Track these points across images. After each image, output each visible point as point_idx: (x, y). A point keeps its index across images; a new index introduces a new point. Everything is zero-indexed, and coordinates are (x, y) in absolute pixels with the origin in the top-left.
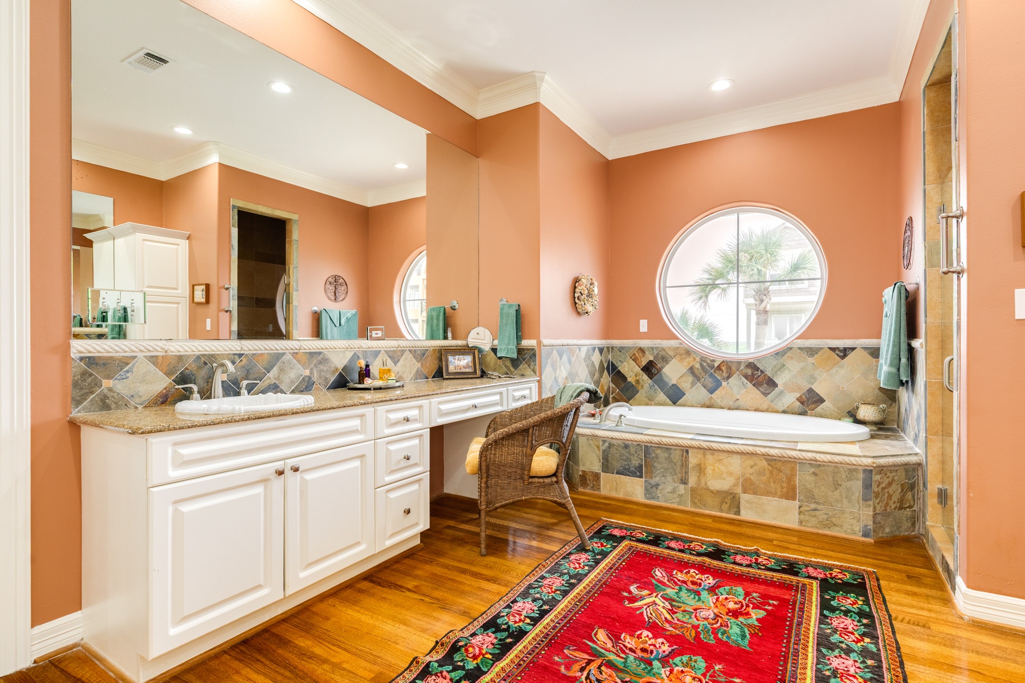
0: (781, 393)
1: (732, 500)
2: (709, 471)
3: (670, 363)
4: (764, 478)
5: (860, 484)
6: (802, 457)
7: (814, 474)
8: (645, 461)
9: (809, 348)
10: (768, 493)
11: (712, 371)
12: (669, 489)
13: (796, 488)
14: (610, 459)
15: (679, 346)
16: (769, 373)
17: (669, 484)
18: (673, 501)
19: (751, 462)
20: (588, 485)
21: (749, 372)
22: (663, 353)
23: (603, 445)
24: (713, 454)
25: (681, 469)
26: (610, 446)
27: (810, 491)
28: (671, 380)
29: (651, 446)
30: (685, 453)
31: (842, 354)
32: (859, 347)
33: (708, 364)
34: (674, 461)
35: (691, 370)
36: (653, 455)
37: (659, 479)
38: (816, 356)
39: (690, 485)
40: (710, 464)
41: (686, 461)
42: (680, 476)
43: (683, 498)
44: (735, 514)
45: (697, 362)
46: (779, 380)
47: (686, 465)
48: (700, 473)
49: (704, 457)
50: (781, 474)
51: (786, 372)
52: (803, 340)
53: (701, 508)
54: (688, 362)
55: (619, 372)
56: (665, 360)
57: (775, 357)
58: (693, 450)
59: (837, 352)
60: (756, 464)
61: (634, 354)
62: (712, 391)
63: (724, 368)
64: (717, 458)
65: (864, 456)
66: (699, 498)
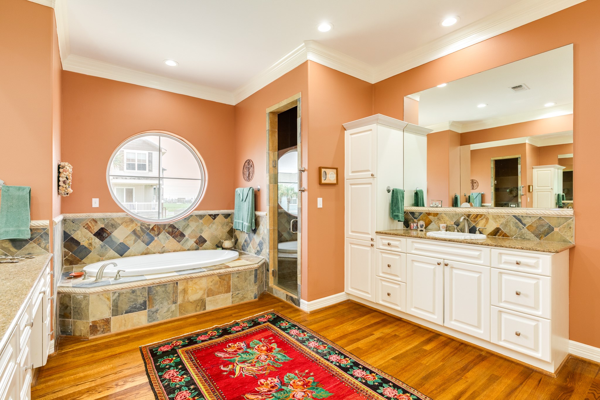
0: (187, 240)
1: (202, 303)
2: (190, 291)
3: (118, 229)
4: (217, 286)
5: (253, 276)
6: (234, 271)
7: (238, 277)
8: (148, 297)
9: (200, 215)
10: (219, 293)
11: (148, 231)
12: (165, 309)
13: (230, 286)
14: (119, 305)
15: (125, 216)
16: (181, 230)
17: (165, 307)
18: (168, 317)
19: (211, 279)
20: (99, 331)
21: (171, 230)
22: (112, 222)
23: (113, 296)
24: (192, 281)
25: (173, 295)
26: (120, 295)
27: (236, 286)
28: (119, 240)
29: (153, 286)
30: (175, 285)
31: (214, 218)
32: (220, 214)
33: (146, 227)
34: (169, 291)
35: (134, 232)
36: (154, 292)
37: (158, 306)
38: (203, 219)
39: (179, 303)
40: (190, 287)
41: (176, 289)
42: (172, 299)
43: (174, 313)
44: (203, 310)
45: (138, 226)
46: (187, 233)
47: (176, 291)
48: (184, 294)
49: (187, 284)
50: (225, 281)
51: (190, 228)
52: (198, 211)
53: (185, 314)
54: (132, 227)
55: (72, 239)
56: (114, 226)
57: (184, 221)
58: (180, 281)
59: (212, 217)
60: (214, 280)
61: (87, 224)
62: (148, 244)
63: (156, 229)
64: (194, 282)
65: (255, 264)
66: (184, 309)
